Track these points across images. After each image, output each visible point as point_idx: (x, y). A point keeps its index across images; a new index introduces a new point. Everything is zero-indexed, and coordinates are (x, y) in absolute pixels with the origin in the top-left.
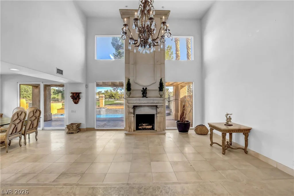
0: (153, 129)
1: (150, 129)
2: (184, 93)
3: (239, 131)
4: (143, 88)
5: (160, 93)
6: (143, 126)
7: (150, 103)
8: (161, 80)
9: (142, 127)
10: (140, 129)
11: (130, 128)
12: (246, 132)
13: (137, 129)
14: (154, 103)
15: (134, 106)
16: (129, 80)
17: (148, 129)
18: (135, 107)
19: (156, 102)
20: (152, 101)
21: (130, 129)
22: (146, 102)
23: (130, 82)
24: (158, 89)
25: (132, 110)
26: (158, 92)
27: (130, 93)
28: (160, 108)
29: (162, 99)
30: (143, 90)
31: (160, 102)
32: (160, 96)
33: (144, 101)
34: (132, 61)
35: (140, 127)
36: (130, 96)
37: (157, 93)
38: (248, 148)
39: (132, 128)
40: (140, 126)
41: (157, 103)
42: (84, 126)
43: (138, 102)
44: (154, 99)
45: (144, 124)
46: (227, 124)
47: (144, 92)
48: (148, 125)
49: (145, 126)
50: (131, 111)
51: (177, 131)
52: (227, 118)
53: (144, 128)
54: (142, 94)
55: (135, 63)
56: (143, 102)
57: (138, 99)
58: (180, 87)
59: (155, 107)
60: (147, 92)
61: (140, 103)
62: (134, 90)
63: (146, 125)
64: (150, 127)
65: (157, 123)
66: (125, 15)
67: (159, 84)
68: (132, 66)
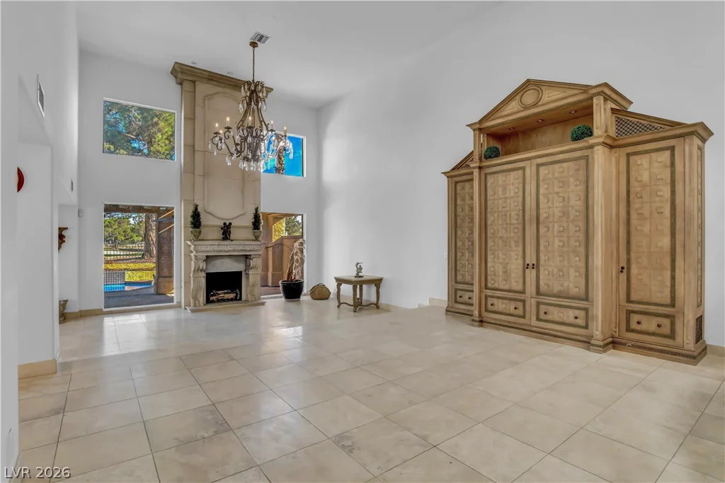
0: (237, 299)
1: (231, 300)
3: (369, 282)
4: (225, 224)
5: (254, 232)
6: (219, 294)
7: (239, 251)
8: (257, 210)
9: (217, 297)
10: (212, 302)
11: (195, 298)
12: (377, 282)
13: (208, 301)
14: (245, 250)
15: (207, 257)
16: (197, 206)
17: (228, 300)
18: (208, 259)
19: (248, 249)
20: (241, 248)
21: (197, 302)
23: (199, 210)
24: (251, 225)
25: (202, 265)
26: (251, 231)
27: (200, 232)
28: (254, 260)
29: (257, 243)
30: (224, 227)
31: (256, 248)
32: (254, 238)
33: (227, 247)
34: (199, 170)
35: (214, 298)
36: (200, 238)
37: (249, 234)
38: (380, 301)
39: (201, 300)
40: (212, 296)
41: (250, 251)
42: (73, 307)
43: (216, 248)
44: (247, 243)
45: (220, 292)
46: (358, 276)
47: (226, 231)
48: (228, 293)
49: (222, 294)
50: (200, 267)
51: (283, 299)
52: (357, 269)
53: (220, 298)
54: (223, 234)
55: (206, 175)
56: (225, 248)
57: (217, 243)
58: (271, 219)
59: (243, 258)
60: (232, 230)
61: (220, 251)
62: (205, 226)
63: (225, 293)
64: (232, 296)
65: (247, 285)
66: (186, 75)
67: (252, 216)
68: (199, 180)
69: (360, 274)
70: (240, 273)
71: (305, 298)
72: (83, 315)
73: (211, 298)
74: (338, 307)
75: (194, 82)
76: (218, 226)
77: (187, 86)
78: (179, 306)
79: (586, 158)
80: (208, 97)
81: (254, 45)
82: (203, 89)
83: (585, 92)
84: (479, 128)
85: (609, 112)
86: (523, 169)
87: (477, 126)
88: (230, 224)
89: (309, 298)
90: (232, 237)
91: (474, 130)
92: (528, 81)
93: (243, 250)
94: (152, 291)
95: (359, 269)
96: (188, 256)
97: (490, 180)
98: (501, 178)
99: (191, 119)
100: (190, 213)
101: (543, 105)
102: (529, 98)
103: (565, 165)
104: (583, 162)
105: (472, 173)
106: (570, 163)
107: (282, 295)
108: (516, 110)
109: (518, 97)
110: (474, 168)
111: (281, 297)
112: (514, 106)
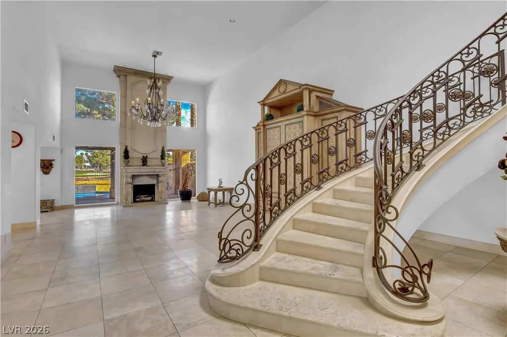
0: (153, 200)
1: (149, 201)
2: (186, 160)
3: (226, 190)
4: (143, 156)
5: (162, 161)
6: (141, 197)
7: (151, 172)
8: (163, 148)
9: (140, 199)
10: (138, 202)
11: (126, 199)
12: (231, 190)
13: (135, 201)
14: (156, 172)
15: (133, 175)
16: (127, 146)
17: (147, 201)
18: (134, 177)
19: (157, 171)
20: (153, 170)
21: (127, 202)
22: (147, 171)
23: (128, 149)
24: (160, 157)
25: (130, 180)
26: (160, 160)
27: (129, 161)
28: (161, 177)
29: (163, 167)
30: (143, 158)
31: (162, 170)
32: (162, 165)
33: (145, 170)
34: (129, 126)
35: (138, 200)
36: (129, 164)
37: (159, 162)
39: (130, 200)
40: (137, 198)
41: (159, 172)
42: (57, 204)
43: (138, 171)
44: (156, 167)
46: (219, 187)
47: (145, 161)
48: (147, 197)
49: (143, 197)
50: (129, 182)
51: (181, 201)
53: (142, 199)
54: (142, 163)
55: (133, 128)
56: (143, 171)
57: (138, 167)
59: (156, 177)
60: (148, 160)
61: (140, 172)
62: (132, 158)
63: (145, 197)
64: (149, 198)
65: (158, 193)
66: (122, 72)
67: (160, 152)
68: (129, 131)
69: (221, 186)
70: (154, 185)
71: (194, 200)
72: (63, 208)
73: (137, 200)
74: (209, 205)
75: (126, 76)
76: (139, 158)
77: (122, 78)
78: (118, 204)
79: (302, 122)
80: (133, 84)
81: (155, 56)
82: (131, 79)
83: (300, 88)
84: (263, 104)
85: (315, 97)
86: (280, 126)
87: (262, 103)
88: (147, 156)
89: (197, 200)
90: (148, 164)
91: (261, 105)
92: (281, 80)
93: (154, 172)
94: (108, 196)
95: (221, 183)
96: (121, 175)
97: (268, 132)
98: (272, 131)
99: (124, 96)
100: (123, 150)
101: (287, 93)
102: (282, 89)
103: (295, 125)
104: (301, 124)
105: (260, 129)
106: (297, 125)
107: (180, 199)
108: (277, 95)
109: (278, 88)
110: (261, 125)
111: (179, 200)
112: (276, 93)
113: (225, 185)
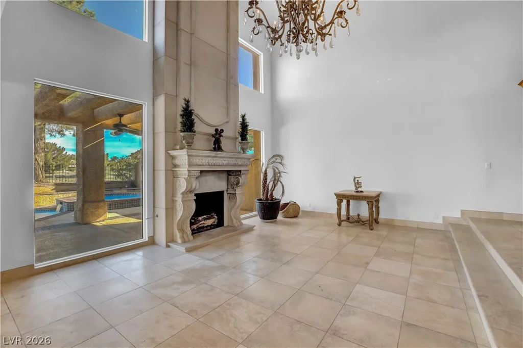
1: (212, 227)
5: (242, 144)
6: (200, 221)
8: (244, 117)
9: (198, 225)
11: (182, 231)
15: (202, 172)
20: (234, 161)
22: (225, 162)
23: (191, 108)
24: (239, 135)
25: (196, 184)
26: (239, 141)
27: (193, 138)
30: (216, 134)
31: (244, 162)
35: (195, 227)
36: (193, 146)
37: (232, 145)
39: (189, 231)
44: (237, 156)
45: (200, 218)
48: (208, 219)
49: (202, 220)
50: (194, 186)
53: (201, 226)
55: (192, 65)
56: (219, 161)
61: (214, 165)
63: (205, 219)
64: (214, 221)
68: (184, 70)
69: (360, 189)
70: (222, 192)
73: (193, 227)
74: (339, 225)
95: (358, 184)
111: (255, 216)
113: (369, 188)
